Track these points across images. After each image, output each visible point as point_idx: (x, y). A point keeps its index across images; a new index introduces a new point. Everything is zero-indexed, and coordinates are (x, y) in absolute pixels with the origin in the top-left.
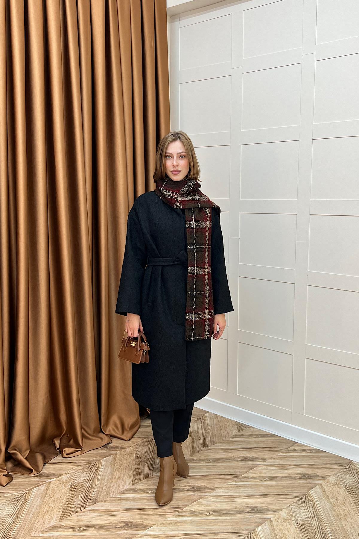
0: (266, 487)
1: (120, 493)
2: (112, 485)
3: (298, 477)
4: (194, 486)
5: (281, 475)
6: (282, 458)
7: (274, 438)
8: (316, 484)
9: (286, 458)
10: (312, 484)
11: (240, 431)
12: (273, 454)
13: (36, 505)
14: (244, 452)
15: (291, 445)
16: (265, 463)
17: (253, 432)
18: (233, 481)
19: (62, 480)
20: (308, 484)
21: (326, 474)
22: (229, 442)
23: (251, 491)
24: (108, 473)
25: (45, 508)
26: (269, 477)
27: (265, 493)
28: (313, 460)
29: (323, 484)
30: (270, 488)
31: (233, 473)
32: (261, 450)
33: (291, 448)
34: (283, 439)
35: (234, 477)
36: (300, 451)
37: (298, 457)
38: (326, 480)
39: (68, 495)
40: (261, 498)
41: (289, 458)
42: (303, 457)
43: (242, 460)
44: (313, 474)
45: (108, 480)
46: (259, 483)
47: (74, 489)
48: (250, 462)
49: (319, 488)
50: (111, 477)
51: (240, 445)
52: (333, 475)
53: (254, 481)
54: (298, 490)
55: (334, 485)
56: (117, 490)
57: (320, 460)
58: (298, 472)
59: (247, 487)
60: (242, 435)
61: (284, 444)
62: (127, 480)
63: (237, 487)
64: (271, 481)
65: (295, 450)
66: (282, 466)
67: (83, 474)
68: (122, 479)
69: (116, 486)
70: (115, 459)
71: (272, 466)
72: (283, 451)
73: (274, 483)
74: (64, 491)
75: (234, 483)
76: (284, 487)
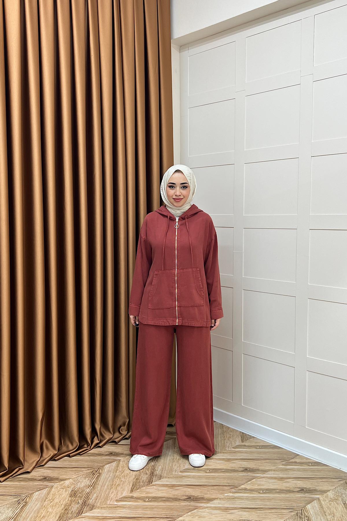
0: (263, 500)
1: (117, 501)
2: (111, 492)
3: (296, 490)
4: (191, 496)
5: (279, 487)
6: (282, 470)
7: (276, 450)
8: (314, 499)
9: (286, 470)
10: (310, 499)
11: (243, 442)
12: (274, 466)
13: (35, 510)
14: (244, 463)
15: (292, 458)
16: (264, 475)
17: (256, 443)
18: (231, 492)
19: (64, 485)
20: (306, 499)
21: (325, 488)
22: (231, 452)
23: (247, 504)
24: (109, 480)
25: (43, 512)
26: (267, 490)
27: (261, 505)
28: (312, 474)
29: (321, 498)
30: (266, 501)
31: (231, 484)
32: (262, 461)
33: (292, 460)
34: (285, 451)
35: (232, 488)
36: (301, 464)
37: (299, 470)
38: (325, 494)
39: (67, 500)
40: (257, 511)
41: (289, 471)
42: (304, 470)
43: (242, 471)
44: (312, 488)
45: (108, 486)
46: (256, 495)
47: (74, 494)
48: (250, 474)
49: (317, 503)
50: (111, 484)
51: (242, 456)
52: (332, 490)
53: (251, 493)
54: (295, 504)
55: (331, 500)
56: (115, 496)
57: (321, 474)
58: (297, 486)
59: (244, 499)
60: (245, 446)
61: (285, 456)
62: (126, 487)
63: (233, 498)
64: (269, 493)
65: (296, 462)
66: (282, 479)
67: (85, 479)
68: (121, 486)
69: (115, 492)
70: (118, 466)
71: (271, 478)
72: (284, 463)
73: (271, 495)
74: (64, 496)
75: (231, 495)
76: (281, 500)
